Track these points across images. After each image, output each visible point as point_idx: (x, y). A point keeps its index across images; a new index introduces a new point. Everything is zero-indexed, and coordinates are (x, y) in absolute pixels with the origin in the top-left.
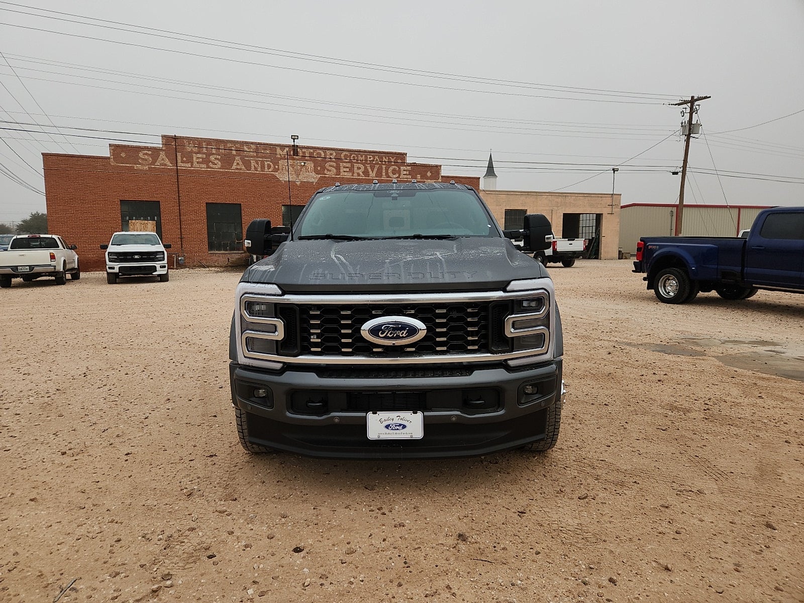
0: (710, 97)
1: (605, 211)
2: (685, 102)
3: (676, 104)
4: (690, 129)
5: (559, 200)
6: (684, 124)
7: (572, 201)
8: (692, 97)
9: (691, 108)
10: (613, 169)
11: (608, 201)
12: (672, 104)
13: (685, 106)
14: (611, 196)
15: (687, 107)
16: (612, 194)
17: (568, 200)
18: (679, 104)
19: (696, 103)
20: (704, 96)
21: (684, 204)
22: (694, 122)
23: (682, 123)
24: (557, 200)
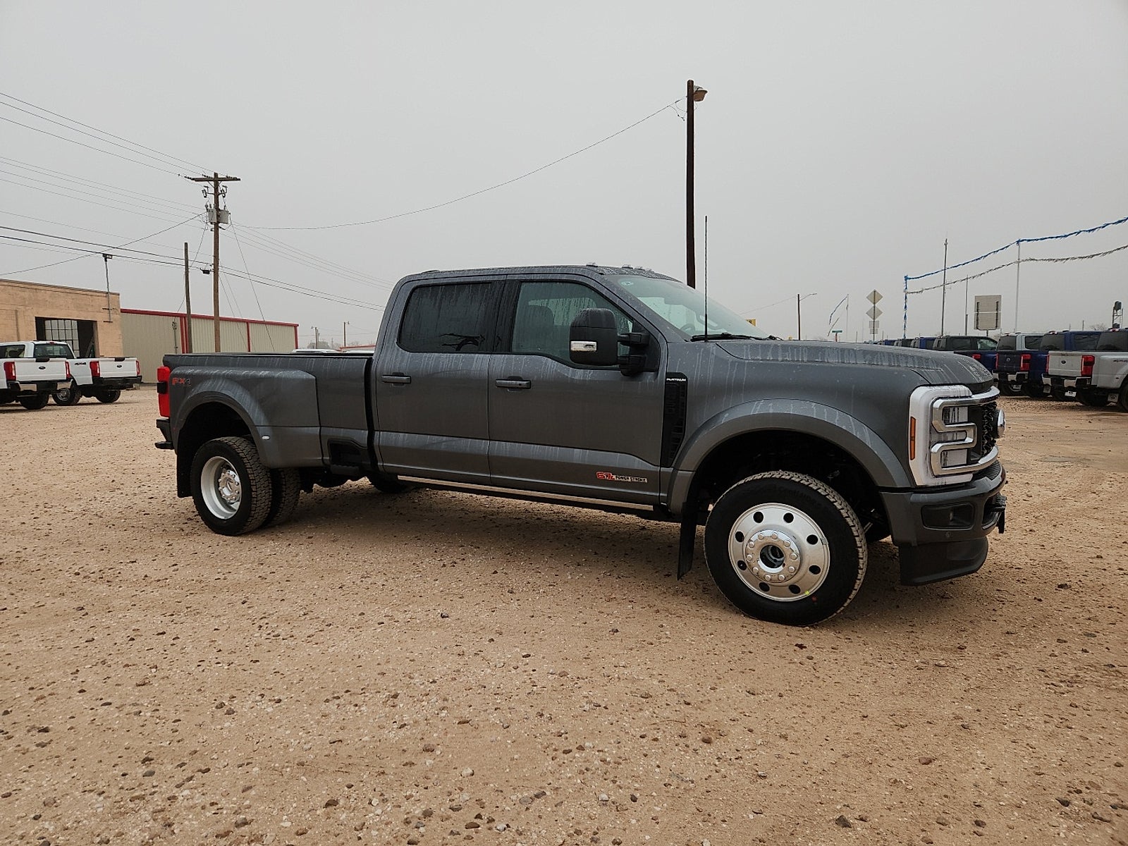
0: (239, 180)
1: (99, 317)
2: (208, 179)
3: (193, 179)
4: (218, 217)
5: (26, 294)
6: (209, 208)
7: (48, 299)
8: (216, 175)
9: (216, 188)
10: (105, 255)
11: (103, 302)
12: (188, 178)
13: (206, 183)
14: (105, 295)
15: (209, 186)
16: (107, 293)
17: (41, 295)
18: (197, 180)
19: (222, 184)
20: (233, 176)
21: (220, 316)
22: (221, 207)
23: (207, 206)
24: (23, 294)
